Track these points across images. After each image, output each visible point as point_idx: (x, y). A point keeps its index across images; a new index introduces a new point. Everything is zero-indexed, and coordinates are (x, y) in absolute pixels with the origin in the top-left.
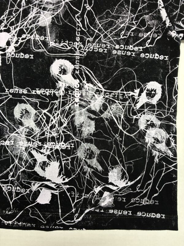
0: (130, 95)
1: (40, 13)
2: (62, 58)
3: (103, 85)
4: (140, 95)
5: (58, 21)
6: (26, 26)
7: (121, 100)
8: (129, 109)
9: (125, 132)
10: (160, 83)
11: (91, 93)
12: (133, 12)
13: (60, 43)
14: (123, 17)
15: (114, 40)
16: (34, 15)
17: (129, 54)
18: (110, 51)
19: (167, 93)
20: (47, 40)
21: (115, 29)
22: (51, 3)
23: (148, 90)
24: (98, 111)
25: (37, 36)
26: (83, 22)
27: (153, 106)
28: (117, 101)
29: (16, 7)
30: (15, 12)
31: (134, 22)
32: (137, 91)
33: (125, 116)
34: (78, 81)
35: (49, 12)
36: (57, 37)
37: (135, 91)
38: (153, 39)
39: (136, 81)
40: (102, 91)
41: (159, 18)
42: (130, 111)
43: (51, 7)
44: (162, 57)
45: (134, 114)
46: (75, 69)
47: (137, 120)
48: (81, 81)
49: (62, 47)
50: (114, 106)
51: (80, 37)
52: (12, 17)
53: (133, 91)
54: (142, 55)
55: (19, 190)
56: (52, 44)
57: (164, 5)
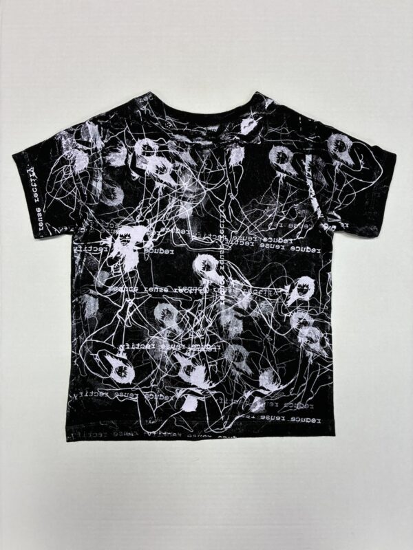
0: (280, 291)
1: (180, 204)
2: (206, 253)
3: (251, 282)
4: (291, 291)
5: (200, 213)
6: (165, 219)
7: (271, 297)
8: (280, 306)
9: (276, 332)
10: (313, 278)
11: (237, 290)
12: (282, 200)
13: (202, 236)
14: (271, 207)
15: (262, 232)
16: (173, 206)
17: (278, 247)
18: (257, 245)
19: (320, 288)
20: (189, 233)
21: (263, 220)
22: (191, 193)
23: (299, 286)
24: (245, 309)
25: (177, 229)
26: (227, 213)
27: (305, 303)
28: (266, 298)
29: (152, 197)
30: (151, 203)
31: (283, 212)
32: (288, 287)
33: (276, 314)
34: (223, 277)
35: (190, 203)
36: (198, 230)
37: (286, 287)
38: (304, 230)
39: (286, 276)
40: (249, 288)
41: (310, 208)
42: (281, 309)
43: (192, 196)
44: (314, 250)
45: (285, 311)
46: (219, 265)
47: (288, 318)
48: (226, 278)
49: (205, 240)
50: (263, 304)
51: (224, 230)
52: (148, 208)
53: (283, 287)
54: (293, 248)
55: (162, 397)
56: (194, 238)
57: (315, 193)
